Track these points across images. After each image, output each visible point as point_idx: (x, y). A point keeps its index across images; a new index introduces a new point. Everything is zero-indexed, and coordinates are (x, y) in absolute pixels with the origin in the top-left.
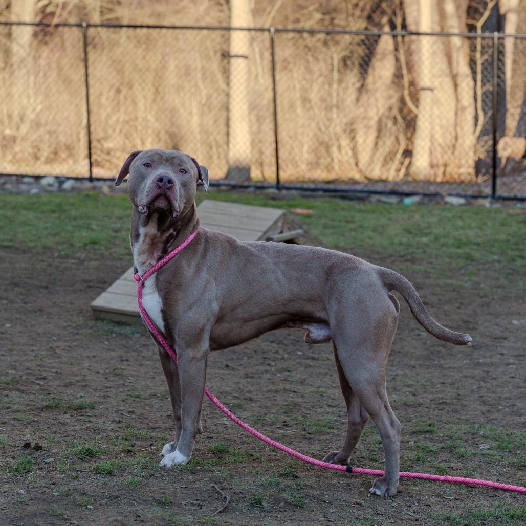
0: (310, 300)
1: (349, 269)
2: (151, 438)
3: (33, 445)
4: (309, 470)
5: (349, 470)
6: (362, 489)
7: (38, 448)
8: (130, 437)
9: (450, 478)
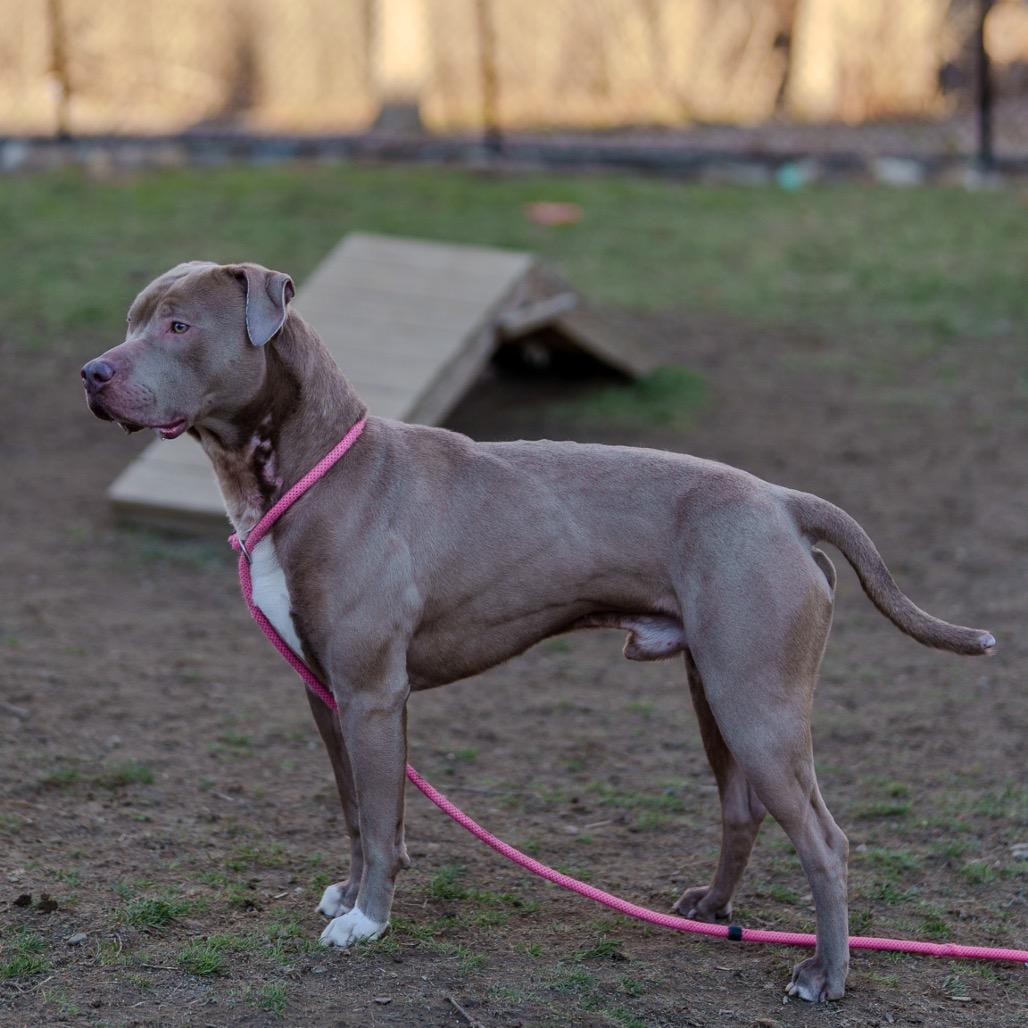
0: (638, 575)
1: (726, 503)
2: (290, 863)
3: (36, 899)
4: (647, 937)
5: (735, 935)
6: (769, 986)
7: (48, 906)
8: (244, 863)
9: (958, 948)
